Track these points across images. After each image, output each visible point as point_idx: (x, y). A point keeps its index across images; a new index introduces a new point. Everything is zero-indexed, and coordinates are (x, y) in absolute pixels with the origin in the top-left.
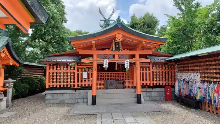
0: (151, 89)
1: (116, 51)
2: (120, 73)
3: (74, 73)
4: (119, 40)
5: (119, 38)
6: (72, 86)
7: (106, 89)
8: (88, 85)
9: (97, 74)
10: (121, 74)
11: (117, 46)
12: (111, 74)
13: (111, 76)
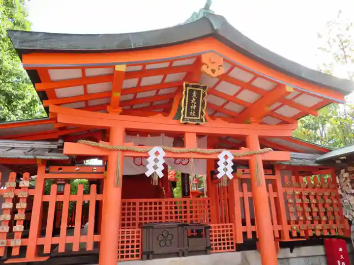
0: (288, 250)
1: (191, 120)
3: (30, 200)
4: (213, 71)
5: (212, 67)
6: (16, 252)
7: (148, 258)
8: (67, 245)
9: (124, 204)
11: (193, 105)
12: (158, 206)
13: (158, 211)
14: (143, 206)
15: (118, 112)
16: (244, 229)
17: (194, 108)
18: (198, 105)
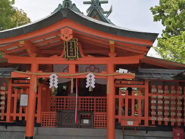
0: (145, 132)
1: (71, 58)
2: (93, 99)
3: (6, 96)
4: (67, 38)
5: (66, 35)
6: (2, 118)
7: (59, 127)
10: (95, 101)
11: (71, 50)
15: (34, 56)
18: (74, 50)
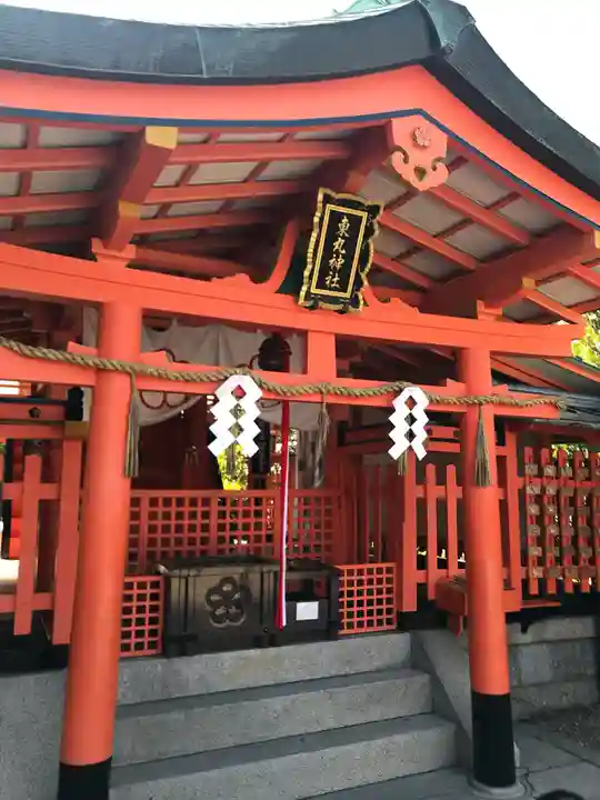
0: (517, 626)
1: (326, 300)
4: (420, 172)
5: (417, 158)
7: (182, 652)
11: (337, 257)
12: (200, 509)
13: (199, 521)
14: (160, 509)
15: (123, 259)
16: (419, 576)
17: (338, 267)
18: (349, 258)
